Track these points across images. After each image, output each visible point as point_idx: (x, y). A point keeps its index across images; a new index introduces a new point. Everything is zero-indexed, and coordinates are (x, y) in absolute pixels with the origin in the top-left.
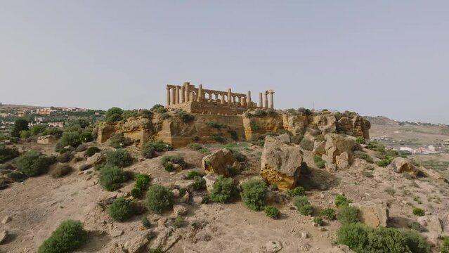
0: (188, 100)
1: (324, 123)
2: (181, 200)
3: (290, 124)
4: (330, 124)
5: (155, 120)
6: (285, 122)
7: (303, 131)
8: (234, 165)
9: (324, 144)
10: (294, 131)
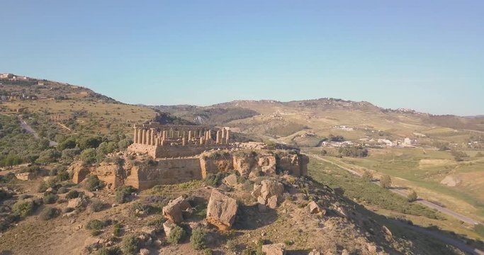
0: (154, 144)
1: (266, 163)
2: (146, 244)
3: (239, 164)
4: (271, 165)
5: (125, 167)
6: (235, 163)
7: (249, 171)
8: (187, 210)
9: (261, 187)
10: (241, 171)
